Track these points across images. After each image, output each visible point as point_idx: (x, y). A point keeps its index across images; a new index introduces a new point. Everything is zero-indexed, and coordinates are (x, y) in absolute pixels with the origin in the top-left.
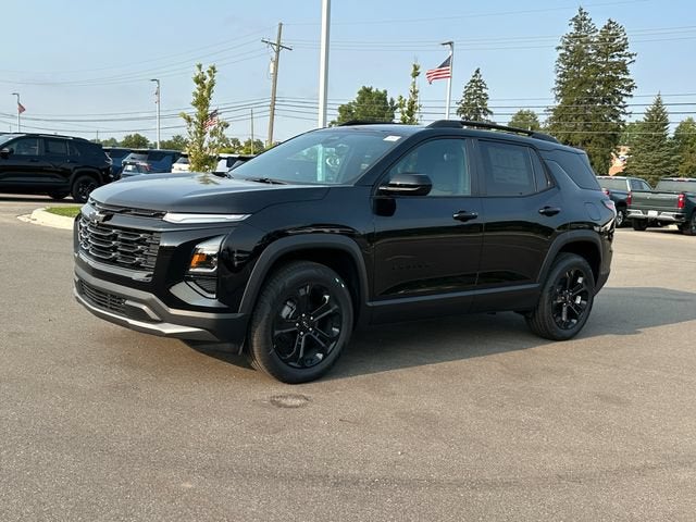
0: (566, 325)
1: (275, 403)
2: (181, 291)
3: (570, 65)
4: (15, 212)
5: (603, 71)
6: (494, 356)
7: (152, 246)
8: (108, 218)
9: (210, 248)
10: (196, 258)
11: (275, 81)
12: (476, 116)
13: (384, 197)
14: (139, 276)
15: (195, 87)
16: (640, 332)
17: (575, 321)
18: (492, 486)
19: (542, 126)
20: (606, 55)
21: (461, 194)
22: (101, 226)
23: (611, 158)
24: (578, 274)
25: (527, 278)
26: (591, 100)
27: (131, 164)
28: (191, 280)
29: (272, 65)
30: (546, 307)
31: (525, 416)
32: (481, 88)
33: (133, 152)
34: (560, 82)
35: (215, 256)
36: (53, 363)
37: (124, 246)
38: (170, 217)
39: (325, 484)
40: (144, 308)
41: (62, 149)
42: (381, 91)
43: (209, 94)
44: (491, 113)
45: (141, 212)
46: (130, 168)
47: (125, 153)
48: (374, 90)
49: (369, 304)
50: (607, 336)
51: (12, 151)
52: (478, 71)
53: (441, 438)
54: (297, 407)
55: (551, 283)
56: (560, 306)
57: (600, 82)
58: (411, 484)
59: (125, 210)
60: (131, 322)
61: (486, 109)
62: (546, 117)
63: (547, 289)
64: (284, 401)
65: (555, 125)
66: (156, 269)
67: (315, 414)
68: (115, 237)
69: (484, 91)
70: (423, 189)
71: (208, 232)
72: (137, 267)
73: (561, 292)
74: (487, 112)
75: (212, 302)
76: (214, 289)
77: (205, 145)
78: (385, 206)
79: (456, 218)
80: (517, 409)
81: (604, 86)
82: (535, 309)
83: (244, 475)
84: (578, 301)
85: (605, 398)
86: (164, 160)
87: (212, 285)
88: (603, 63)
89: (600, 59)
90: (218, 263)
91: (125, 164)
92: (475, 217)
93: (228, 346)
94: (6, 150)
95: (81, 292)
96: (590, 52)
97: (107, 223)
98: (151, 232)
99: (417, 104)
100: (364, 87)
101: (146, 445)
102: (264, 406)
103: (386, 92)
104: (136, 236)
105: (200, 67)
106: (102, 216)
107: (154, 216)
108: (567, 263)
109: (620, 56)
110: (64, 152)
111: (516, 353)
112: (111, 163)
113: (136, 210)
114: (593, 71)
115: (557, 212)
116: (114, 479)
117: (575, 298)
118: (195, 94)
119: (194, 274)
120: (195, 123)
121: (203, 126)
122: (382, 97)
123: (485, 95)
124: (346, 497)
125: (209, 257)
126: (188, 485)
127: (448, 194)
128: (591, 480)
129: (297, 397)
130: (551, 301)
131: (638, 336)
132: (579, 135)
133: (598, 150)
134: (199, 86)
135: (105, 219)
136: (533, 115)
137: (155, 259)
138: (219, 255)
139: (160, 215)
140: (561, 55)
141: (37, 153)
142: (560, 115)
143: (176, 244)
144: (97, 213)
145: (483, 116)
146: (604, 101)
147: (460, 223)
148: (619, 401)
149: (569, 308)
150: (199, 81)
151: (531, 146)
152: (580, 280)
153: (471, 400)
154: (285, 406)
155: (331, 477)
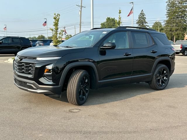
0: (161, 86)
1: (70, 111)
2: (42, 80)
3: (170, 7)
4: (4, 60)
5: (181, 8)
6: (139, 95)
7: (33, 67)
8: (21, 60)
9: (50, 67)
10: (46, 70)
11: (81, 17)
12: (142, 24)
13: (102, 50)
14: (30, 76)
15: (54, 20)
16: (185, 87)
17: (164, 84)
18: (130, 133)
19: (163, 26)
20: (181, 3)
21: (126, 48)
22: (19, 62)
23: (184, 35)
24: (164, 70)
25: (147, 72)
26: (177, 17)
27: (38, 44)
28: (45, 76)
29: (80, 12)
30: (154, 80)
31: (144, 112)
32: (144, 15)
33: (38, 40)
34: (168, 12)
35: (51, 69)
36: (8, 102)
37: (26, 68)
38: (38, 59)
39: (81, 133)
40: (32, 85)
41: (17, 41)
42: (113, 18)
43: (58, 22)
44: (147, 23)
45: (30, 58)
46: (38, 45)
47: (36, 41)
48: (111, 18)
49: (99, 81)
50: (174, 88)
51: (2, 42)
52: (142, 11)
53: (117, 119)
54: (77, 112)
55: (155, 73)
56: (159, 80)
57: (180, 12)
58: (106, 133)
59: (26, 57)
60: (29, 90)
61: (145, 22)
62: (164, 23)
63: (155, 75)
64: (73, 111)
65: (167, 26)
66: (35, 74)
67: (81, 114)
68: (23, 65)
69: (145, 16)
70: (113, 47)
71: (49, 63)
72: (30, 74)
73: (159, 76)
74: (146, 23)
75: (51, 83)
76: (52, 79)
77: (58, 37)
78: (103, 52)
79: (124, 55)
80: (142, 110)
81: (181, 13)
82: (151, 81)
83: (57, 132)
84: (165, 78)
85: (170, 107)
86: (48, 42)
87: (51, 78)
88: (181, 6)
89: (180, 5)
90: (52, 71)
91: (36, 44)
92: (130, 55)
93: (57, 95)
94: (1, 41)
95: (16, 82)
96: (176, 3)
97: (21, 61)
98: (33, 63)
99: (121, 22)
100: (108, 18)
101: (31, 124)
102: (67, 112)
103: (114, 18)
104: (29, 65)
105: (55, 14)
106: (20, 59)
107: (33, 59)
108: (160, 67)
109: (186, 3)
110: (18, 41)
111: (145, 94)
112: (32, 44)
113: (29, 57)
114: (178, 8)
115: (156, 52)
116: (20, 134)
117: (164, 77)
118: (54, 22)
119: (45, 75)
120: (55, 31)
121: (57, 32)
122: (113, 20)
123: (145, 17)
124: (86, 137)
125: (50, 70)
126: (41, 135)
127: (123, 48)
128: (160, 130)
129: (77, 109)
130: (156, 78)
131: (184, 88)
132: (174, 28)
133: (180, 32)
134: (55, 20)
135: (20, 60)
136: (160, 23)
137: (34, 71)
138: (52, 69)
139: (35, 58)
140: (168, 4)
141: (10, 42)
142: (168, 22)
143: (40, 66)
144: (18, 59)
145: (144, 24)
146: (181, 18)
147: (126, 57)
148: (174, 107)
149: (162, 80)
150: (55, 18)
151: (148, 33)
152: (165, 72)
153: (129, 108)
154: (73, 112)
155: (83, 131)
